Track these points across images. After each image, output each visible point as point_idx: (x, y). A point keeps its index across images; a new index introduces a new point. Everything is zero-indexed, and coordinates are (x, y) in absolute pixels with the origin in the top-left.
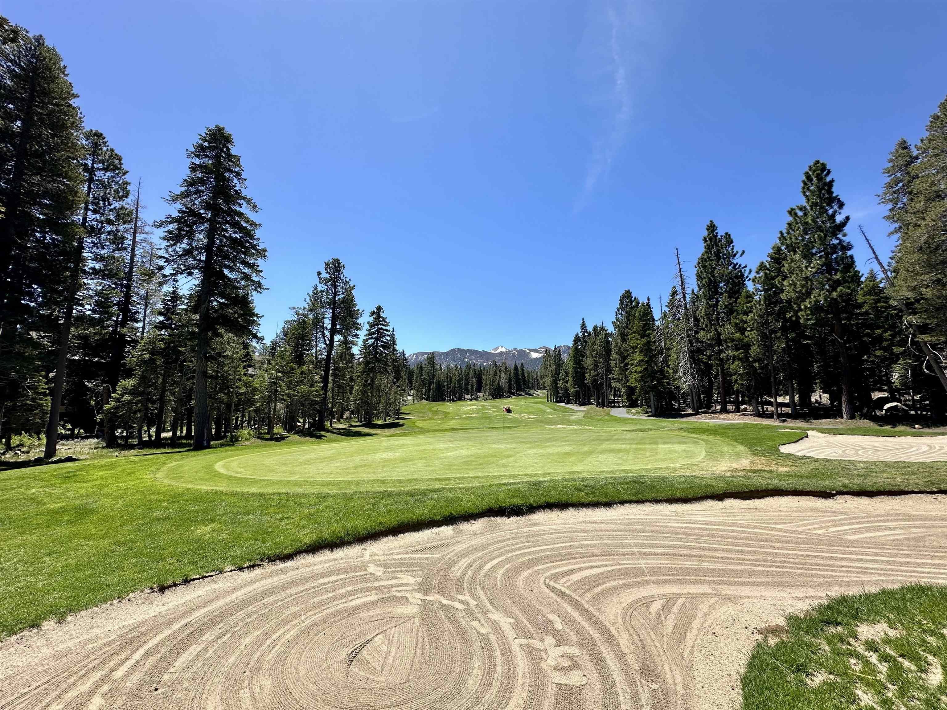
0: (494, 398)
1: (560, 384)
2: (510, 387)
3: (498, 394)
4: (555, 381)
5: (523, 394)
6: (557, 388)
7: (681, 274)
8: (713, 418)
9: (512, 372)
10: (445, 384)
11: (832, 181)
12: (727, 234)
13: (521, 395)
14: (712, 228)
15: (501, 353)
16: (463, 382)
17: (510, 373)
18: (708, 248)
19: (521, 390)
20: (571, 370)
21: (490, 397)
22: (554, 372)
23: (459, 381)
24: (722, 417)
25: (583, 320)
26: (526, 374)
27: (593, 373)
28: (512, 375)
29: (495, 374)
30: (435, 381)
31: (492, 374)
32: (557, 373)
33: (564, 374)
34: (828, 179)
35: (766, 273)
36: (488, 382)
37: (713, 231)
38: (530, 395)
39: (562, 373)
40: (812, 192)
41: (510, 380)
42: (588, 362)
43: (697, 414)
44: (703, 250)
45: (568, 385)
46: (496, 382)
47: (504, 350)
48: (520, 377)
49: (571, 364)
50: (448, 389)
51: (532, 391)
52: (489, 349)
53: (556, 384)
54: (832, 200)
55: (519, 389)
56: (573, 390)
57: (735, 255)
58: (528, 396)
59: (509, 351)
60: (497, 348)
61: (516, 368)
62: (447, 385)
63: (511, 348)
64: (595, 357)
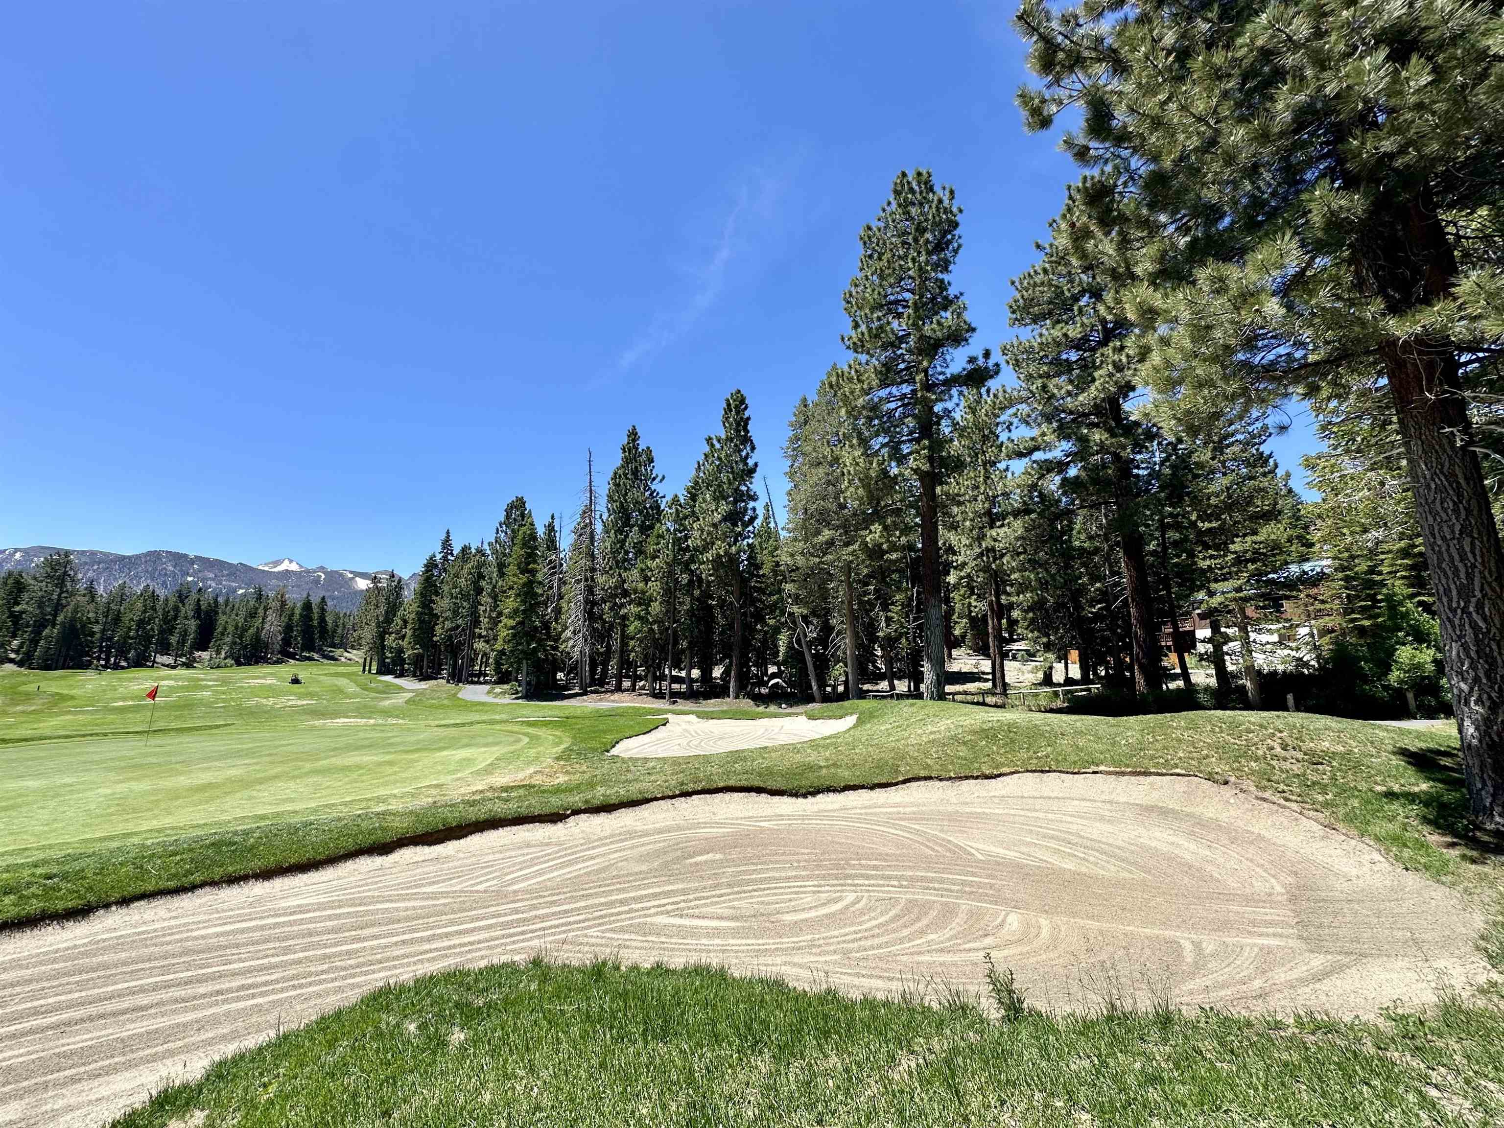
0: (239, 664)
1: (390, 641)
2: (287, 642)
3: (253, 655)
4: (381, 636)
5: (316, 656)
6: (383, 647)
7: (591, 490)
8: (601, 700)
9: (298, 611)
10: (97, 628)
11: (749, 419)
12: (648, 448)
13: (310, 659)
14: (633, 435)
15: (287, 572)
16: (155, 627)
17: (292, 615)
18: (627, 461)
19: (311, 649)
20: (413, 616)
21: (230, 661)
22: (381, 619)
23: (141, 623)
24: (612, 698)
25: (448, 532)
26: (329, 619)
27: (448, 625)
28: (296, 617)
29: (253, 615)
30: (60, 618)
31: (243, 613)
32: (388, 621)
33: (400, 622)
34: (746, 415)
35: (677, 510)
36: (230, 629)
37: (634, 440)
38: (333, 659)
39: (398, 620)
40: (731, 425)
41: (288, 628)
42: (442, 605)
43: (585, 693)
44: (619, 463)
45: (404, 644)
46: (252, 631)
47: (294, 567)
48: (315, 623)
49: (415, 607)
50: (102, 640)
51: (339, 652)
52: (258, 562)
53: (383, 640)
54: (746, 440)
55: (309, 646)
56: (410, 652)
57: (654, 479)
58: (326, 661)
59: (308, 572)
60: (277, 563)
61: (307, 606)
62: (103, 631)
63: (311, 566)
64: (456, 598)
